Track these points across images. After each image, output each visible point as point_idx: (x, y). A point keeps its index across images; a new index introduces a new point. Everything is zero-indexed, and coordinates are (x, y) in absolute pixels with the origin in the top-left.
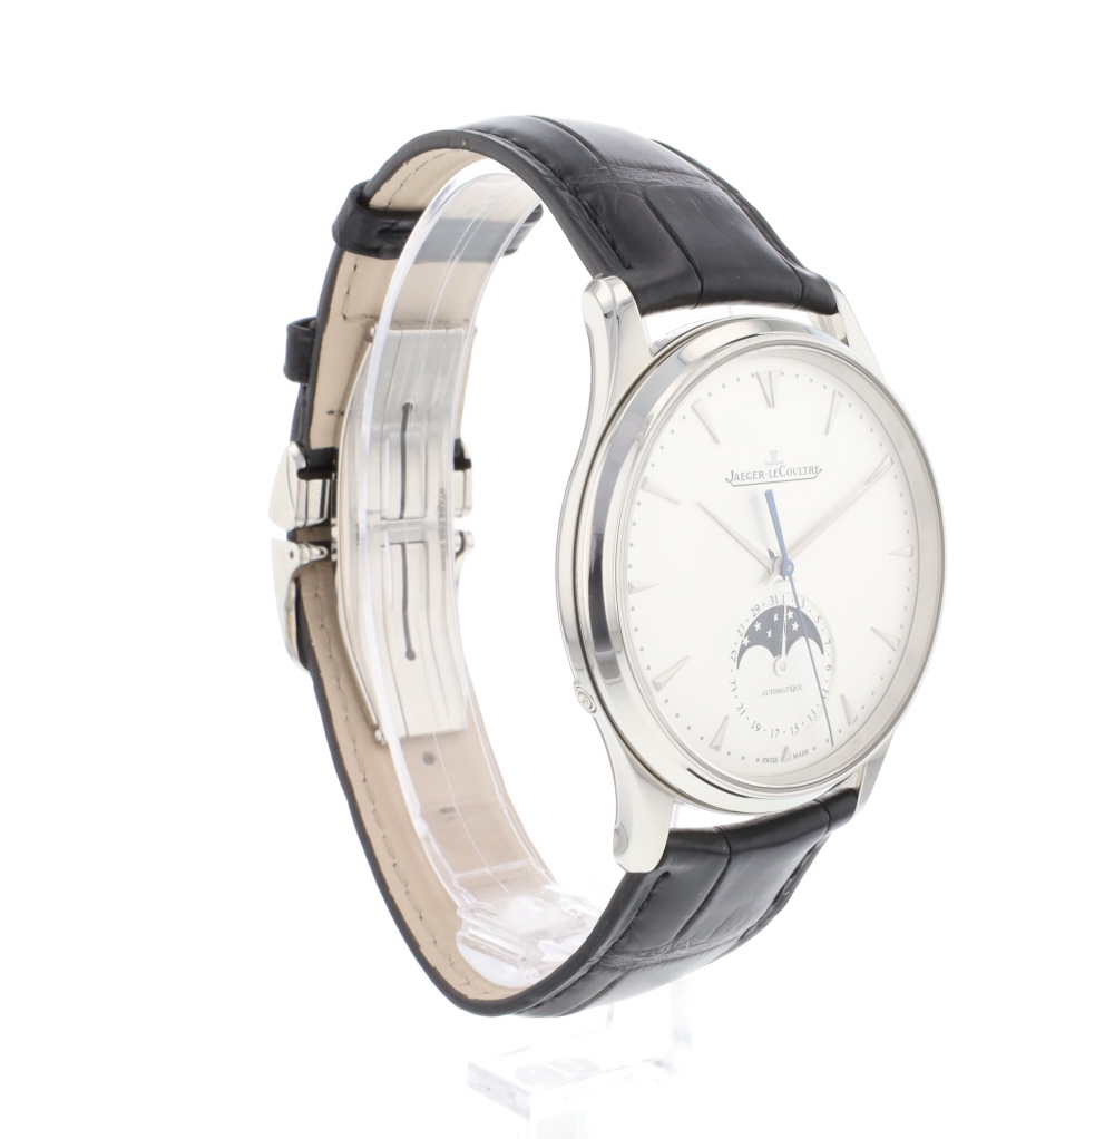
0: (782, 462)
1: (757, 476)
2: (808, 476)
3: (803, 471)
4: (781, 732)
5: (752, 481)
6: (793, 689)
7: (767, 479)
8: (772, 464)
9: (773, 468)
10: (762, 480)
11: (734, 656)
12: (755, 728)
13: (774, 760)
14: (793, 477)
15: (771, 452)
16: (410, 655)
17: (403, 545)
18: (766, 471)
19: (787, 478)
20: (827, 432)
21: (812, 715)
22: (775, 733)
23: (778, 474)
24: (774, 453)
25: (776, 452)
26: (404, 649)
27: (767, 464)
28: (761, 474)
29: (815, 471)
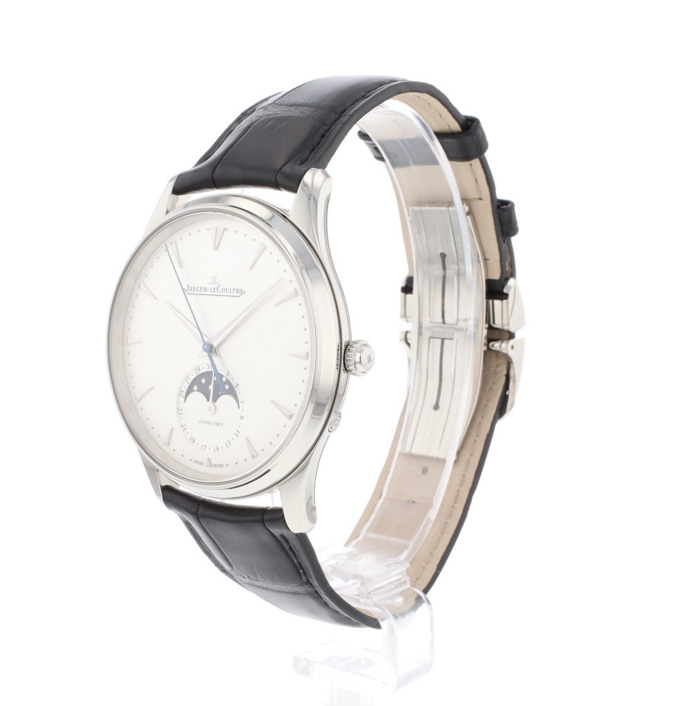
0: (219, 284)
1: (203, 290)
2: (235, 294)
3: (232, 291)
4: (207, 448)
5: (199, 293)
6: (217, 424)
7: (209, 292)
8: (212, 284)
9: (213, 286)
10: (205, 293)
11: (182, 394)
12: (192, 441)
13: (201, 464)
14: (225, 294)
15: (213, 277)
16: (436, 407)
17: (443, 340)
18: (209, 288)
19: (221, 294)
20: (251, 269)
21: (228, 444)
22: (204, 447)
23: (216, 290)
24: (215, 278)
25: (216, 277)
26: (434, 403)
27: (209, 283)
28: (205, 289)
29: (241, 292)
